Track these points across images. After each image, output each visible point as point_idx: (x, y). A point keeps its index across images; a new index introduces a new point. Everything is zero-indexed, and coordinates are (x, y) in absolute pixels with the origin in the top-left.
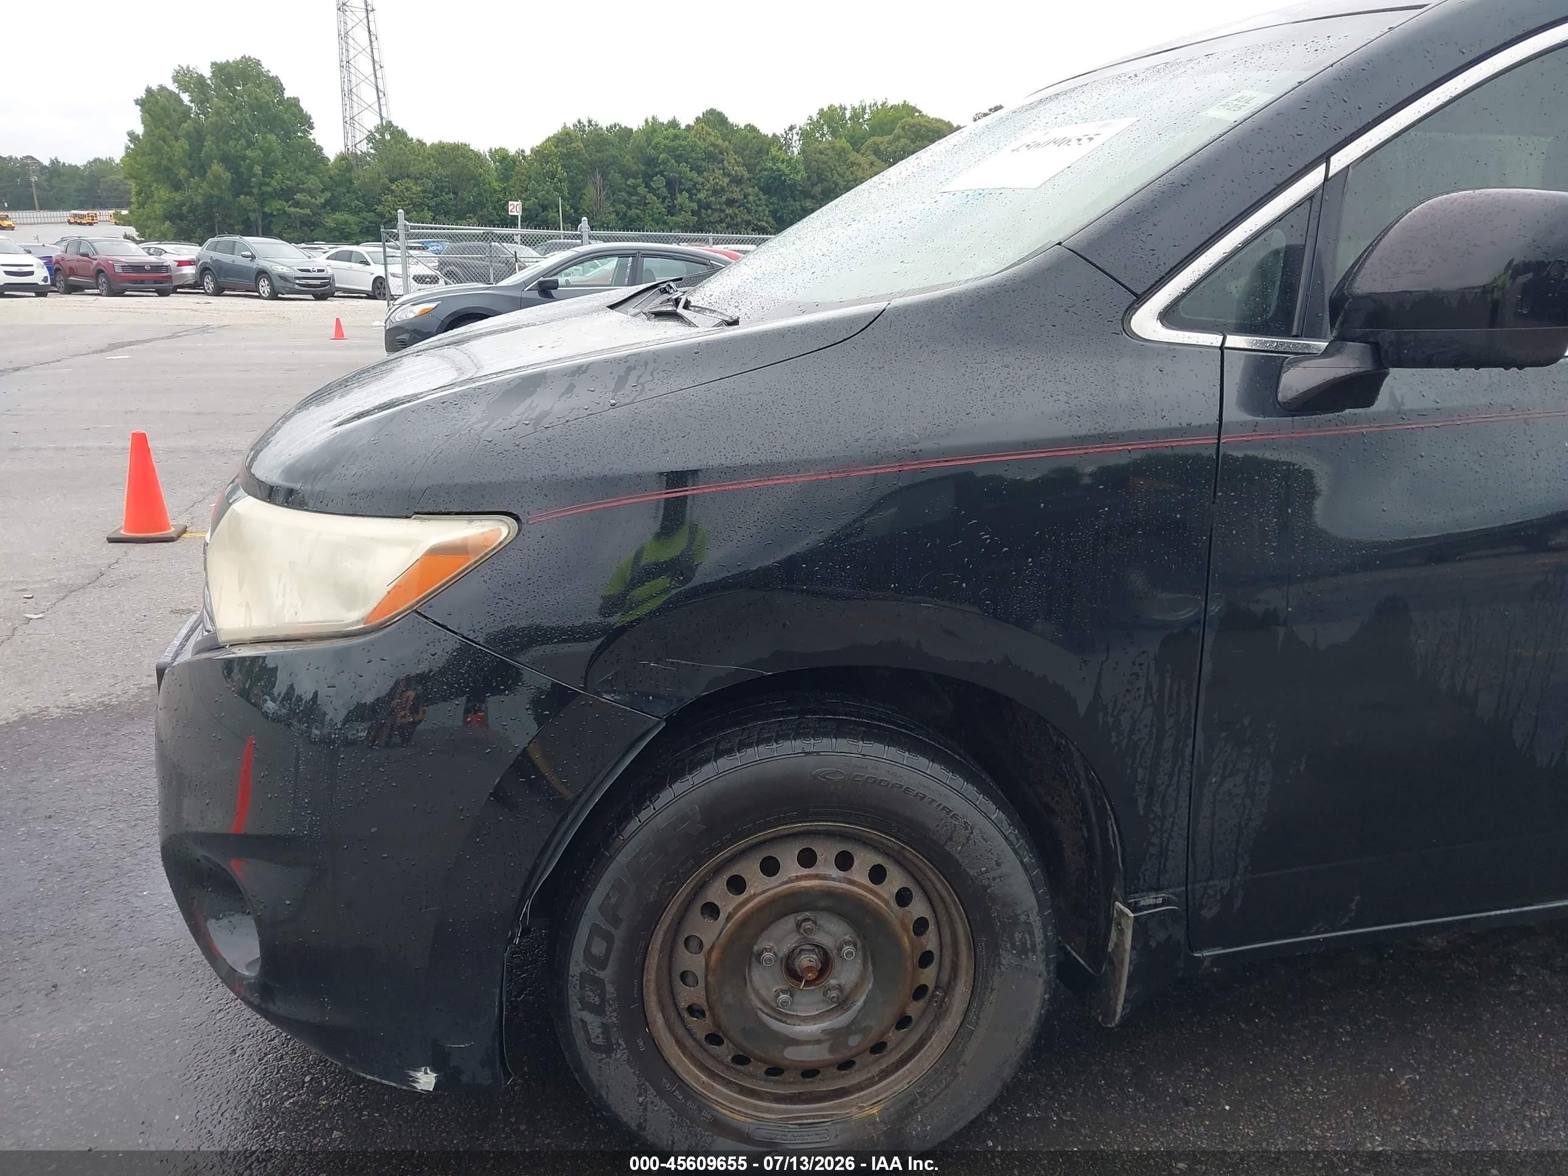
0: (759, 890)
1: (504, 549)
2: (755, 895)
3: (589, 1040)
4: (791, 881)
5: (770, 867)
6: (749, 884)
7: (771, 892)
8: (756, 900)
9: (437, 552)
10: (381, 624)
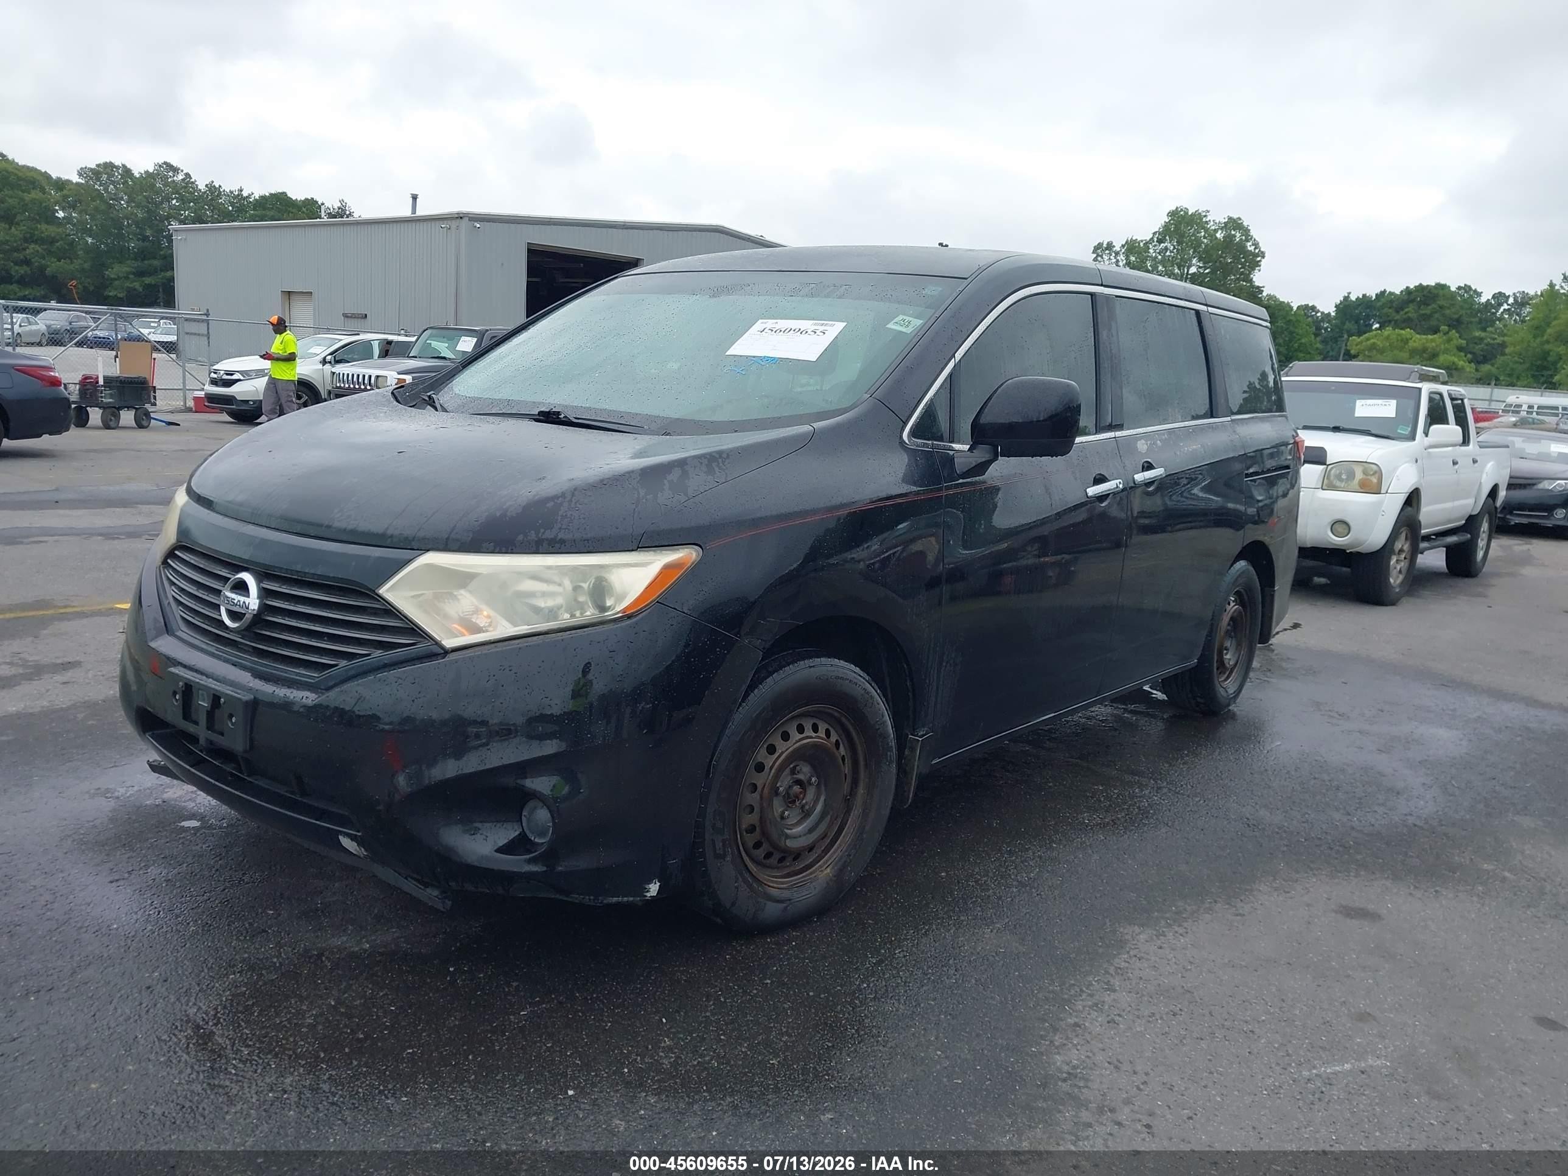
0: (784, 749)
1: (696, 567)
2: (782, 753)
3: (715, 851)
4: (797, 742)
5: (786, 737)
6: (777, 748)
7: (791, 749)
8: (784, 755)
9: (668, 568)
10: (641, 609)
